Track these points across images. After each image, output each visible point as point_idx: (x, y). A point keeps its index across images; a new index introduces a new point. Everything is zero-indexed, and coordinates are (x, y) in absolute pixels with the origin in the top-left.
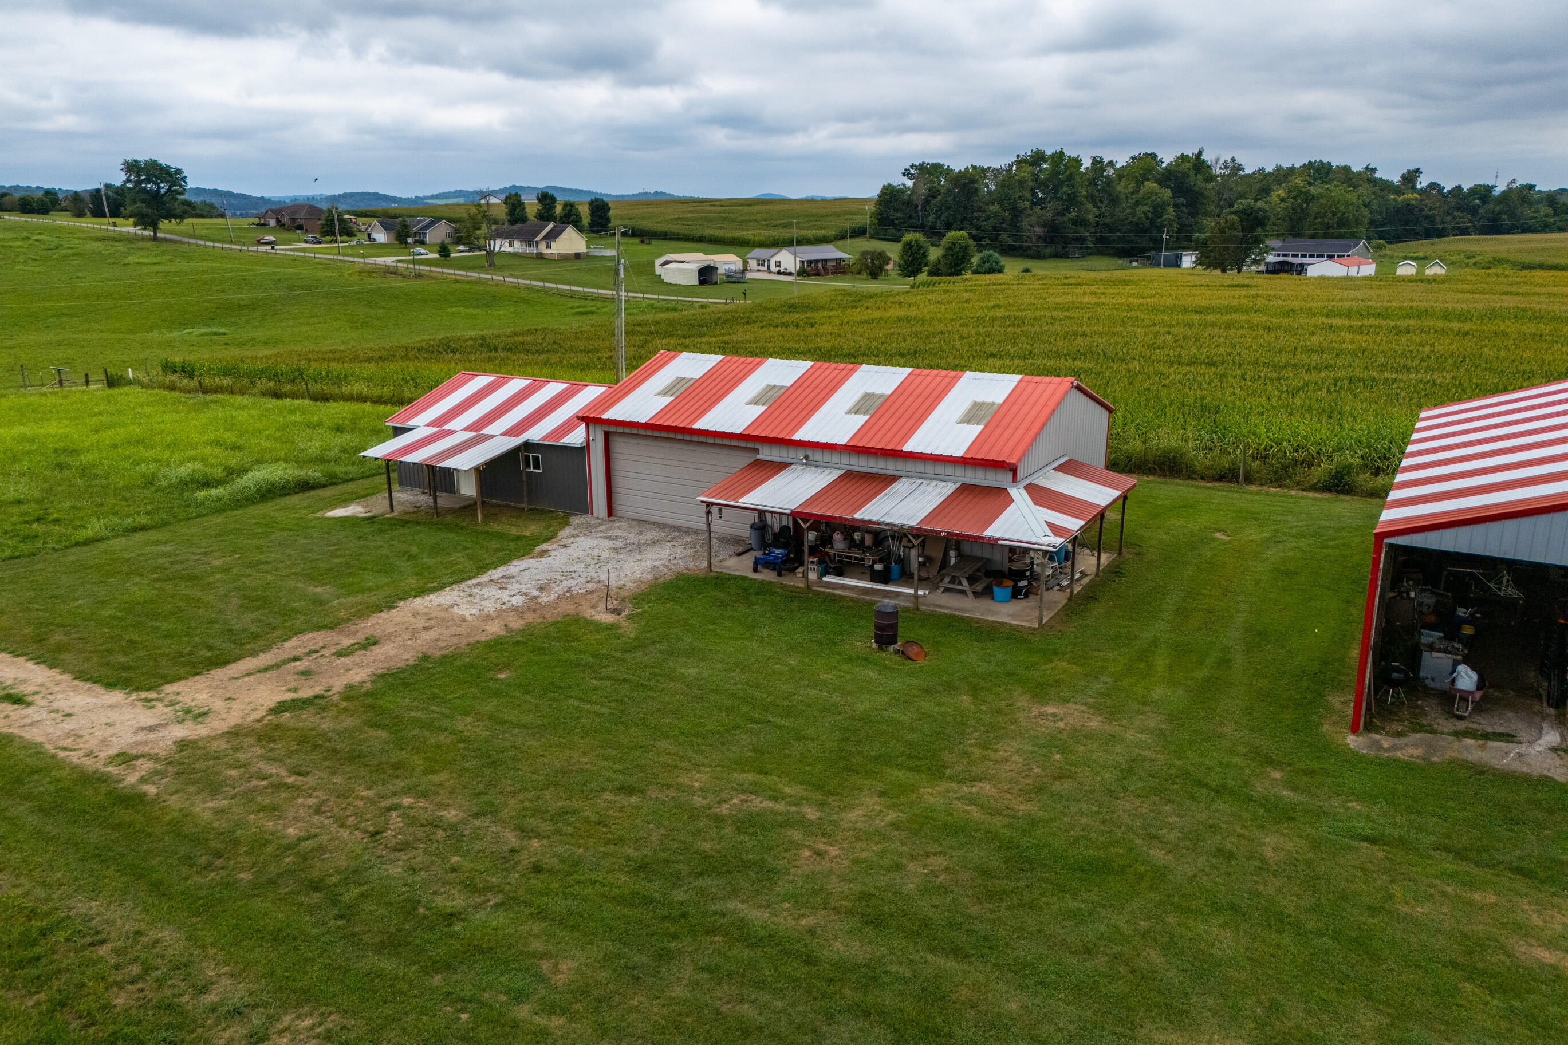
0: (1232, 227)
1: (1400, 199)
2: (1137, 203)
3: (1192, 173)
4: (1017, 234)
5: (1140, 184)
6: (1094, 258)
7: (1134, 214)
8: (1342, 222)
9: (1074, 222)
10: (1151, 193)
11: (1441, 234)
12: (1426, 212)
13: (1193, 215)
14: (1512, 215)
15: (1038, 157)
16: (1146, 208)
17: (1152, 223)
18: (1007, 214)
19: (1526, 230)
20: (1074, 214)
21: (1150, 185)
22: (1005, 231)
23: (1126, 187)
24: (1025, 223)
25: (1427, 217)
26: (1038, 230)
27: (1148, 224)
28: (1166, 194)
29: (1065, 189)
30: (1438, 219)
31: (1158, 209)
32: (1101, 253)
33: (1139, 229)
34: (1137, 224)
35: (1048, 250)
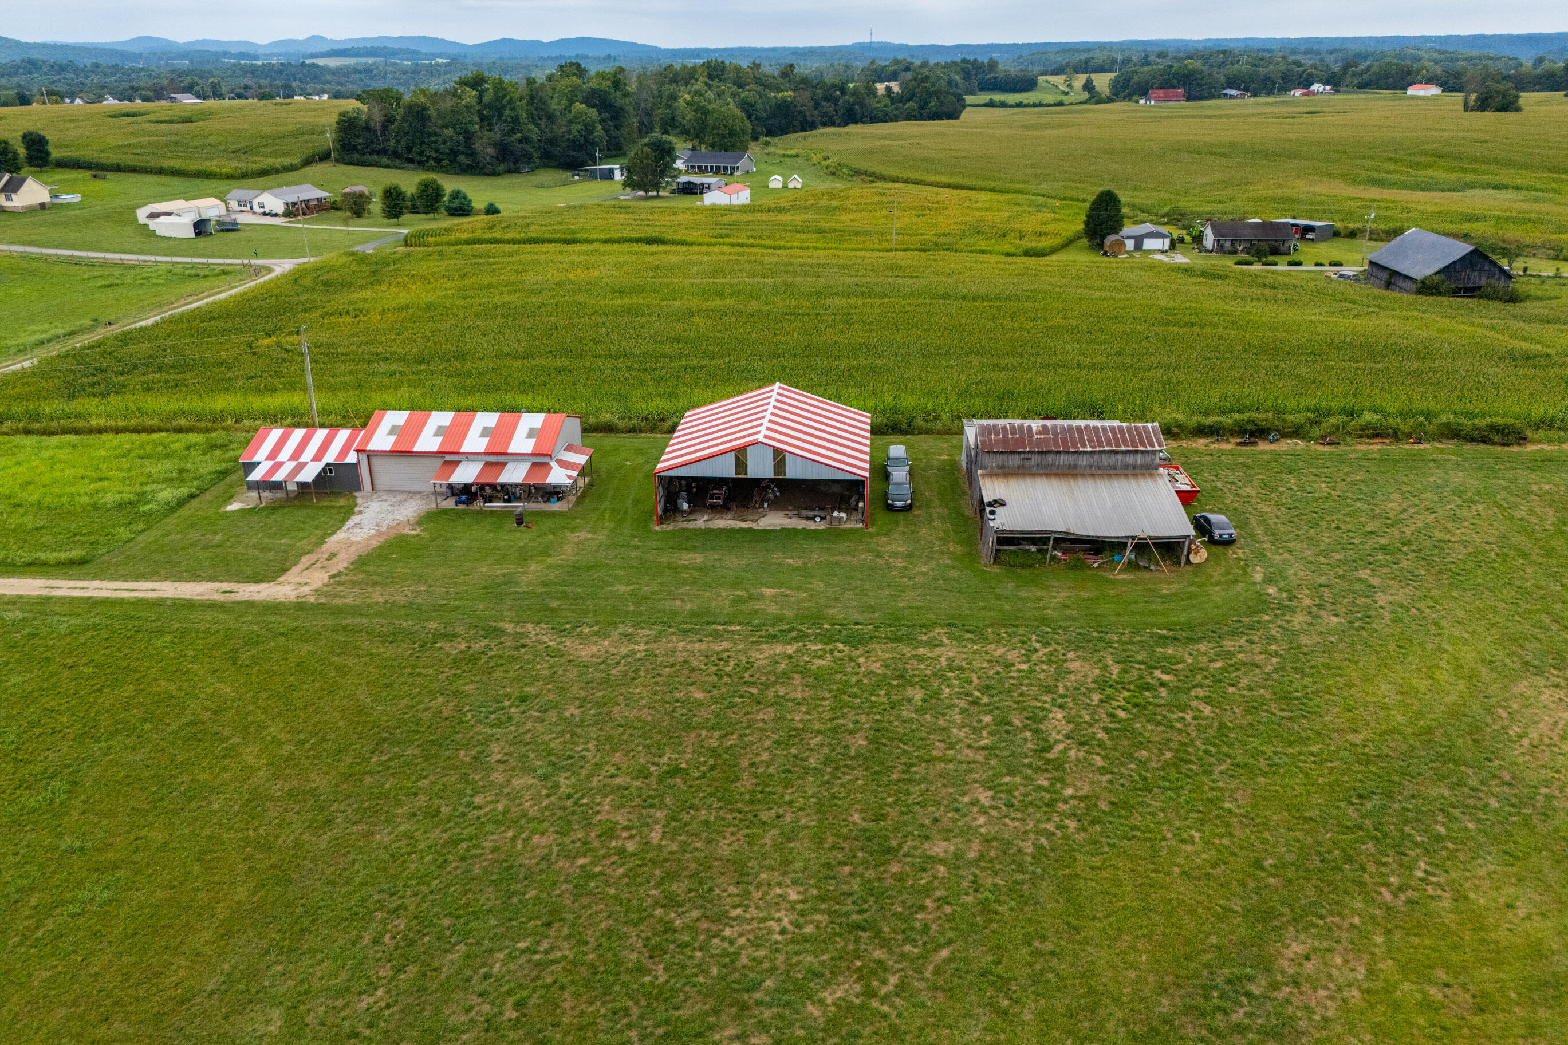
1: (780, 95)
2: (570, 122)
3: (612, 90)
4: (472, 154)
5: (571, 102)
6: (541, 171)
7: (570, 132)
8: (732, 133)
9: (520, 141)
10: (582, 113)
11: (812, 126)
12: (799, 108)
13: (617, 128)
15: (476, 82)
16: (579, 127)
17: (586, 139)
18: (461, 137)
20: (519, 135)
21: (579, 107)
22: (462, 153)
23: (559, 104)
24: (478, 146)
25: (800, 112)
26: (490, 151)
27: (582, 141)
28: (593, 114)
29: (507, 112)
30: (808, 114)
31: (589, 128)
32: (546, 166)
33: (578, 147)
34: (574, 141)
35: (502, 167)
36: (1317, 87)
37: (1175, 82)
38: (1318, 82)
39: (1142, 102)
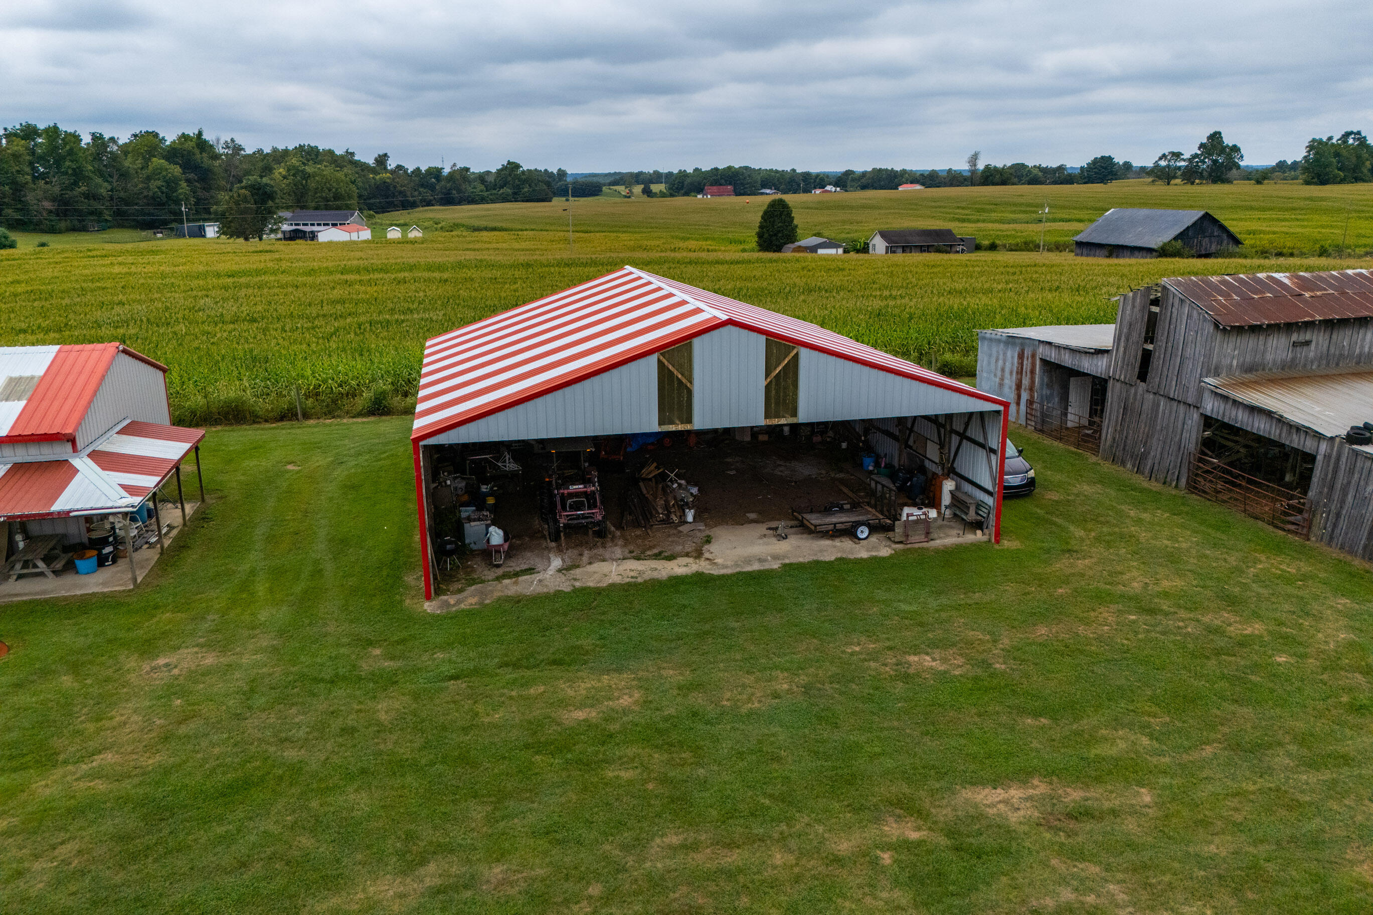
0: (245, 200)
1: (378, 177)
2: (149, 178)
3: (197, 151)
4: (24, 208)
5: (147, 161)
6: (116, 230)
7: (148, 188)
8: (337, 197)
9: (87, 196)
10: (162, 169)
11: (413, 205)
12: (399, 188)
13: (207, 189)
14: (459, 191)
15: (29, 132)
16: (159, 183)
17: (169, 197)
18: (7, 188)
19: (471, 201)
20: (84, 189)
21: (157, 162)
22: (9, 205)
23: (134, 163)
24: (30, 197)
25: (400, 192)
26: (47, 205)
27: (164, 199)
28: (176, 170)
29: (68, 163)
30: (409, 193)
31: (171, 184)
32: (121, 226)
33: (155, 202)
34: (153, 198)
35: (63, 225)
36: (829, 188)
37: (723, 181)
38: (830, 184)
39: (700, 196)
